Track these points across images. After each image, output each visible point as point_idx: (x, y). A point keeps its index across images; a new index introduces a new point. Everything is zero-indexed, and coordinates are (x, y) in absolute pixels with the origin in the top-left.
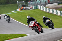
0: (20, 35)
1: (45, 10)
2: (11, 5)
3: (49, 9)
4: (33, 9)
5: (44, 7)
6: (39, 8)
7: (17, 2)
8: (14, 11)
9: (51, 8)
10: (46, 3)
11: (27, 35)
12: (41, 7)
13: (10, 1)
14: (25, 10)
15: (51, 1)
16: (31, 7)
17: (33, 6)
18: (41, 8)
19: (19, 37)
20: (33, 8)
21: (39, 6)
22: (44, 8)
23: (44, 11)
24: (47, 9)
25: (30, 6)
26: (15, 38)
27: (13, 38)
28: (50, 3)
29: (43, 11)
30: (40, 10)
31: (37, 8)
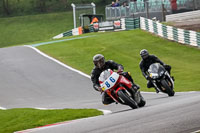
0: (79, 113)
1: (160, 33)
2: (51, 15)
3: (175, 28)
4: (124, 28)
5: (157, 22)
6: (143, 27)
7: (73, 5)
8: (61, 35)
9: (181, 27)
10: (164, 9)
11: (101, 113)
12: (150, 22)
13: (48, 3)
14: (96, 31)
15: (181, 5)
16: (115, 23)
17: (123, 20)
18: (148, 25)
19: (77, 118)
20: (123, 25)
21: (142, 19)
22: (159, 25)
23: (159, 37)
24: (170, 29)
25: (113, 21)
26: (62, 120)
27: (57, 121)
28: (179, 8)
29: (154, 36)
30: (147, 34)
31: (136, 25)
